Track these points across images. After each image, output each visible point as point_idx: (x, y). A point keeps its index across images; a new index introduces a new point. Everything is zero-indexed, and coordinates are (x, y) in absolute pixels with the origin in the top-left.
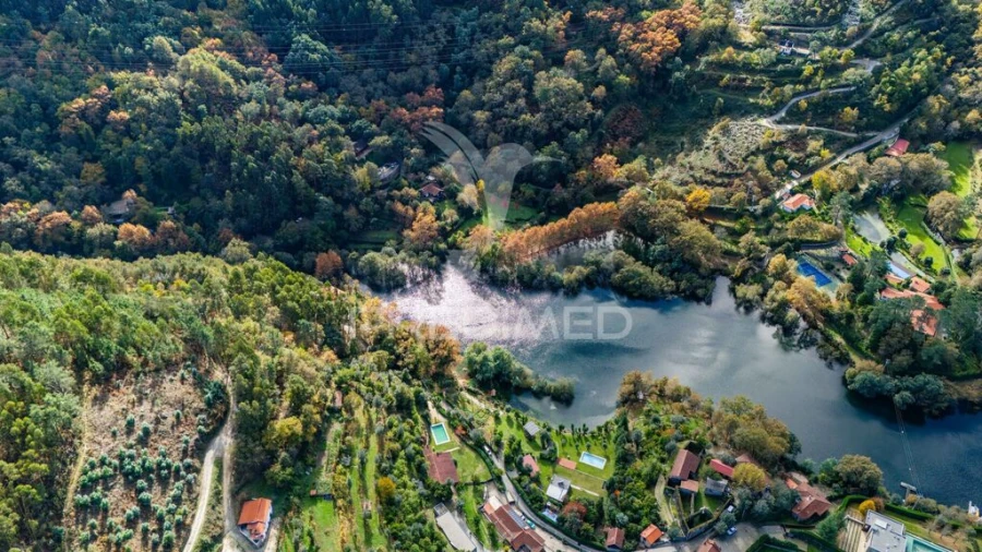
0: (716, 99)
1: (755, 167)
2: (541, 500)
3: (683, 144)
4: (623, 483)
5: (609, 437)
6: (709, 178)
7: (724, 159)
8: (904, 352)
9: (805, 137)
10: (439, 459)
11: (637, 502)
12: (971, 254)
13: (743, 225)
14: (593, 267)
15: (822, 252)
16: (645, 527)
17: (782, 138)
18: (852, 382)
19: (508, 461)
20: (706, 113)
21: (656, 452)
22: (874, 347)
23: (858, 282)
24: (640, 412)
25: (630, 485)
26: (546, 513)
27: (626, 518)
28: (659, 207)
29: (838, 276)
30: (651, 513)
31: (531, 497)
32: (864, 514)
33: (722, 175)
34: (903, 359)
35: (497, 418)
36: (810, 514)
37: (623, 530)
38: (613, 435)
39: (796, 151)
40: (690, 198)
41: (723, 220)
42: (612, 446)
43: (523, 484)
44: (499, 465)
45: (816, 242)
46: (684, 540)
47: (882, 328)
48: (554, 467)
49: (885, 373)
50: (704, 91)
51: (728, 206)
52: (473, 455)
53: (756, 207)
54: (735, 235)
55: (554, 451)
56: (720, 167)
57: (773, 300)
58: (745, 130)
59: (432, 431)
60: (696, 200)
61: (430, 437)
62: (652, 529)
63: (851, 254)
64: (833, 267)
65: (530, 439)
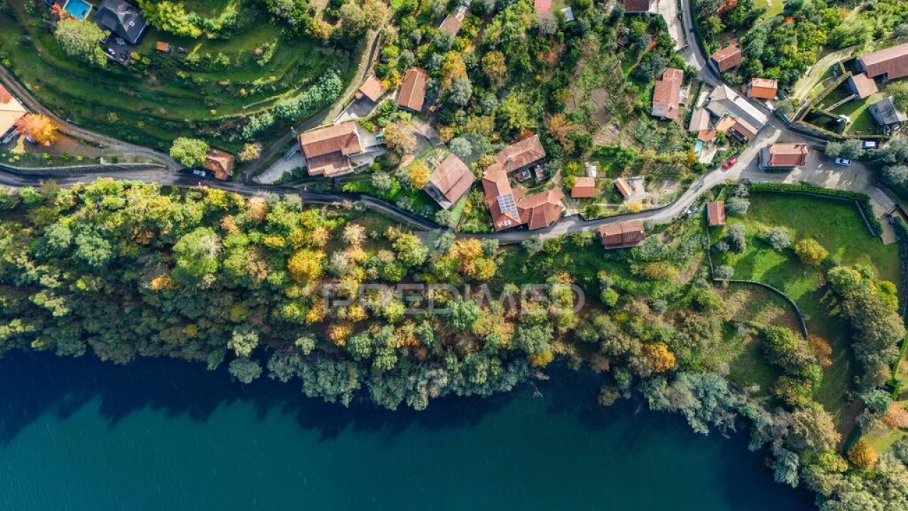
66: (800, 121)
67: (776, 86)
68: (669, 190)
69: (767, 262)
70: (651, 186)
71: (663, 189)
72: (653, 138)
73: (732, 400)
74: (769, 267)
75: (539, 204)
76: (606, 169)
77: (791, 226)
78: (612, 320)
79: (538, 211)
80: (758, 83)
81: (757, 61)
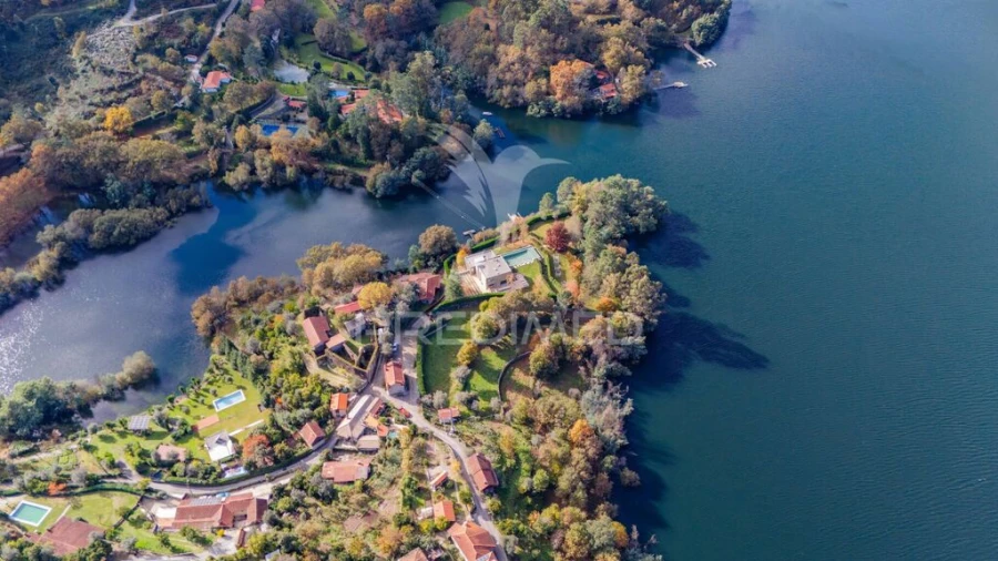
0: (51, 21)
1: (150, 66)
2: (213, 469)
3: (52, 80)
4: (276, 389)
5: (226, 372)
6: (111, 96)
7: (112, 71)
8: (393, 142)
9: (172, 22)
10: (57, 533)
11: (305, 391)
12: (373, 57)
13: (183, 121)
14: (60, 243)
15: (270, 110)
16: (330, 402)
17: (153, 30)
18: (376, 191)
19: (142, 470)
20: (52, 40)
21: (283, 342)
22: (370, 155)
23: (319, 113)
24: (236, 330)
25: (286, 385)
26: (229, 475)
27: (307, 410)
28: (82, 146)
29: (299, 122)
30: (323, 388)
31: (200, 475)
32: (463, 264)
33: (122, 88)
34: (397, 148)
35: (88, 448)
36: (433, 292)
37: (313, 421)
38: (229, 366)
39: (175, 37)
40: (108, 123)
41: (159, 128)
42: (237, 376)
43: (180, 472)
44: (136, 480)
45: (258, 105)
46: (369, 384)
47: (365, 135)
48: (197, 436)
49: (393, 166)
50: (31, 18)
51: (153, 114)
52: (95, 497)
53: (182, 101)
54: (184, 135)
55: (184, 424)
56: (114, 81)
57: (265, 168)
58: (108, 38)
59: (16, 519)
60: (116, 123)
61: (19, 526)
62: (336, 398)
63: (293, 99)
64: (289, 116)
65: (148, 434)
66: (366, 371)
67: (338, 394)
68: (435, 447)
69: (479, 382)
70: (433, 462)
71: (435, 453)
72: (388, 472)
73: (598, 387)
74: (484, 381)
75: (469, 541)
76: (422, 501)
77: (449, 371)
78: (560, 475)
79: (477, 541)
80: (334, 406)
81: (316, 411)
